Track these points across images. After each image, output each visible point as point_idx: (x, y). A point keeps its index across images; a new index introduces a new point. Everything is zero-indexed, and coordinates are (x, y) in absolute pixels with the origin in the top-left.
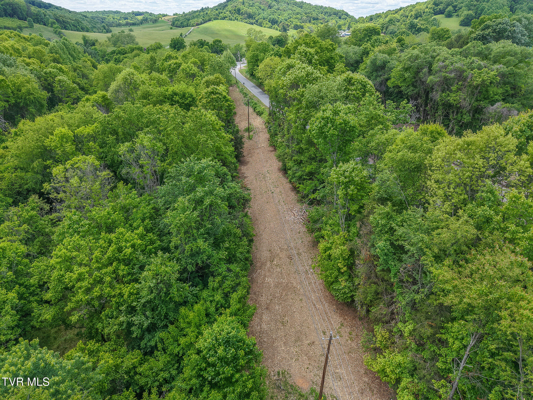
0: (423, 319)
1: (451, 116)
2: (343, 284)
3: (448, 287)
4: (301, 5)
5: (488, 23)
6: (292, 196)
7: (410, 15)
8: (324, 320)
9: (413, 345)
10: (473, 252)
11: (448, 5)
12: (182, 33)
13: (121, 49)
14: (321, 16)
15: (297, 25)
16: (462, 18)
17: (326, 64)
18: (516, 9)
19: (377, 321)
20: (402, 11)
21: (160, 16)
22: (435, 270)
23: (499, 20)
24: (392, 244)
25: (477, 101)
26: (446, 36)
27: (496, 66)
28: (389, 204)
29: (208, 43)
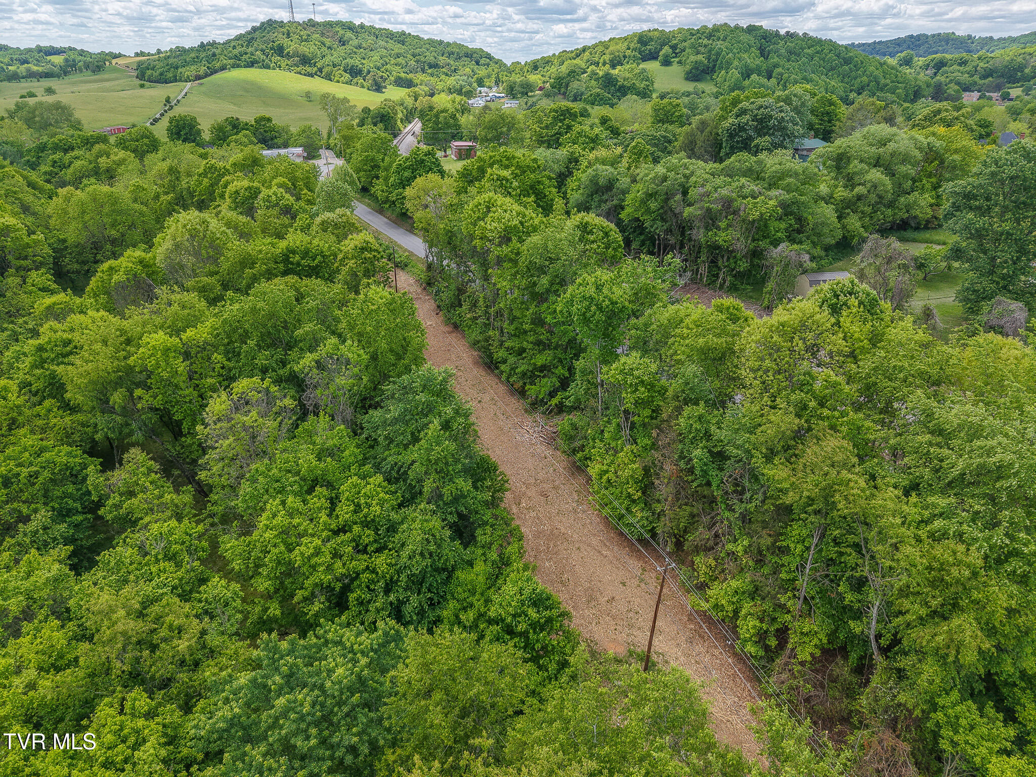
0: (759, 529)
1: (720, 263)
2: (639, 515)
3: (786, 485)
4: (401, 39)
5: (745, 104)
6: (515, 404)
7: (601, 61)
8: (618, 568)
9: (751, 563)
10: (801, 447)
11: (663, 44)
12: (169, 98)
13: (60, 141)
14: (442, 60)
15: (400, 78)
16: (688, 67)
17: (531, 192)
18: (769, 53)
19: (697, 550)
20: (587, 53)
21: (107, 57)
22: (768, 471)
23: (760, 101)
24: (710, 451)
25: (753, 240)
26: (677, 114)
27: (774, 193)
28: (702, 403)
29: (247, 124)
